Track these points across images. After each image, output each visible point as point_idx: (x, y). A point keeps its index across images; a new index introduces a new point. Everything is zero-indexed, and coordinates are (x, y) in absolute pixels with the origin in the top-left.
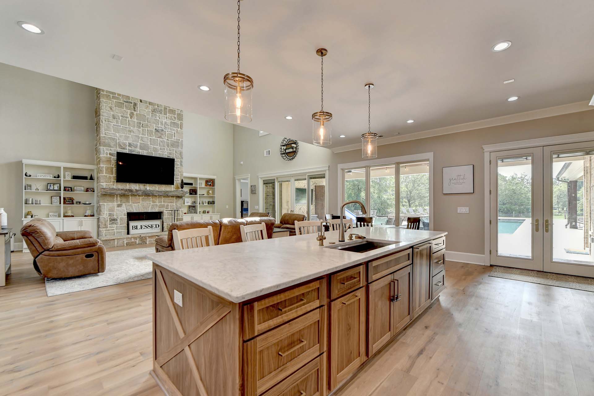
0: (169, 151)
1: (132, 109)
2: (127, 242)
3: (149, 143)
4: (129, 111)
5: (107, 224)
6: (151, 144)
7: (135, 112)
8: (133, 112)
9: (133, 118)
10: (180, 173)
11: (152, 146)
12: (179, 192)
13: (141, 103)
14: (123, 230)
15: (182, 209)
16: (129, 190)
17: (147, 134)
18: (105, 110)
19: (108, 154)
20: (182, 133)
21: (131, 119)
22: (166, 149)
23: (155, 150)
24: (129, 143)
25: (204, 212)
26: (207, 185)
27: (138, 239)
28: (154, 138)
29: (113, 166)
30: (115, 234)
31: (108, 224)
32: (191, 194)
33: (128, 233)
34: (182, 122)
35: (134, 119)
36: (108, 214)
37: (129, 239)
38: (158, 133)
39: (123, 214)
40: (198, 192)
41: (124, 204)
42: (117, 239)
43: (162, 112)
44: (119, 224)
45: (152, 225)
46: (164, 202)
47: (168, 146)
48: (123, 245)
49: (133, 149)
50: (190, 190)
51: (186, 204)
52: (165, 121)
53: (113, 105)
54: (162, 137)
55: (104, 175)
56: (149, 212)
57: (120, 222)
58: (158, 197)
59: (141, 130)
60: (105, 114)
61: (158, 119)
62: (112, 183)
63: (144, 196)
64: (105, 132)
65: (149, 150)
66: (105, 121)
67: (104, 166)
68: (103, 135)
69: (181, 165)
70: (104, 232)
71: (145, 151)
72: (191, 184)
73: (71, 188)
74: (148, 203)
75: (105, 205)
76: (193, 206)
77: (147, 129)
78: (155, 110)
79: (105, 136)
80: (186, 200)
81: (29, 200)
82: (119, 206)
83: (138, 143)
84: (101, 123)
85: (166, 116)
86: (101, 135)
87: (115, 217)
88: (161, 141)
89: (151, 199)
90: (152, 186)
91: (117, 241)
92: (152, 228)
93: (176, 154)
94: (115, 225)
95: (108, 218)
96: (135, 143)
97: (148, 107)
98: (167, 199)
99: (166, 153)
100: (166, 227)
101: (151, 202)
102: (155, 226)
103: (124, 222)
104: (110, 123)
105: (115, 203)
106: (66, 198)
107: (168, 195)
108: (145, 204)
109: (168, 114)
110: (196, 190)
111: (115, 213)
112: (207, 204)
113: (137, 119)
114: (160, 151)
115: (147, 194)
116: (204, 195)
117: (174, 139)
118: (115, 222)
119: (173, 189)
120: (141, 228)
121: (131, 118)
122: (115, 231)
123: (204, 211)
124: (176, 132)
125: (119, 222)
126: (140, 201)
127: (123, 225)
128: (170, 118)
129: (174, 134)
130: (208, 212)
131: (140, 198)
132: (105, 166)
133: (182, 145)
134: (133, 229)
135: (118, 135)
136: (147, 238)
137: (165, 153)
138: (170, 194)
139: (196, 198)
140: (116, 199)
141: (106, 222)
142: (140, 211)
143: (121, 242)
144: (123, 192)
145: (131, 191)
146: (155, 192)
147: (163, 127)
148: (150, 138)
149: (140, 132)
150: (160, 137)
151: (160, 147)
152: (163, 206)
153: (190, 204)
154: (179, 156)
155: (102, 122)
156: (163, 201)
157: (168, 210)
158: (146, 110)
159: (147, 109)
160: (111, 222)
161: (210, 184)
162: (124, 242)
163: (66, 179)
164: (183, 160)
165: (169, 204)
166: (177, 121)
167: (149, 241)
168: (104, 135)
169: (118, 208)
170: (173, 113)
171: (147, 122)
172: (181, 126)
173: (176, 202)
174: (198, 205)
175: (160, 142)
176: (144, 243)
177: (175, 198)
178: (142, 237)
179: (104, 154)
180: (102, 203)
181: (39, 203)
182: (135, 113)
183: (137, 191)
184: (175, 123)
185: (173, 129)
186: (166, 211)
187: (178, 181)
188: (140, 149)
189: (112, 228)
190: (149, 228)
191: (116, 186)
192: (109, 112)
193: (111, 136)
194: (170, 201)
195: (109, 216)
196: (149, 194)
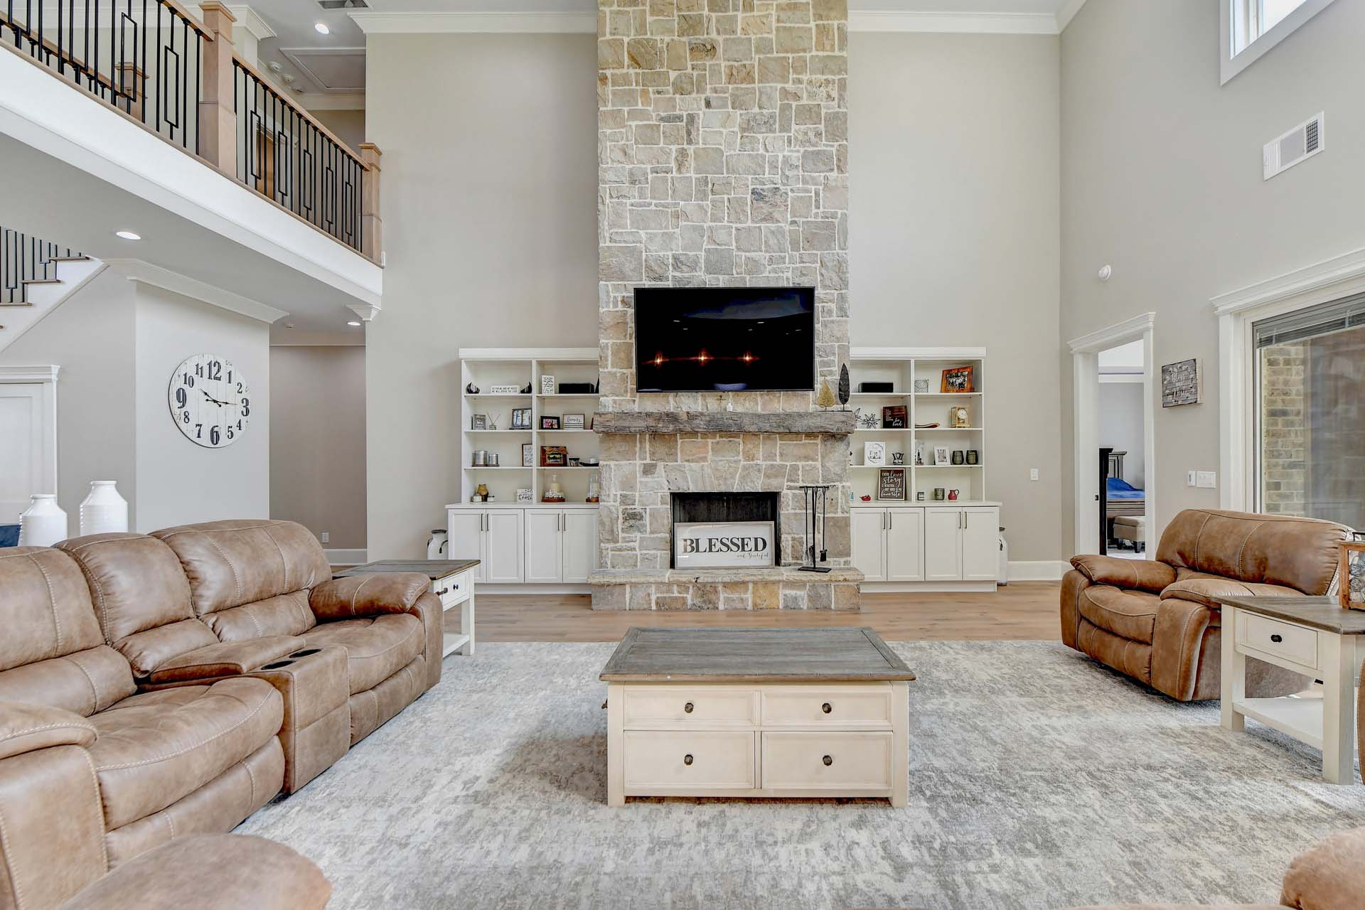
0: (798, 265)
1: (683, 137)
2: (658, 598)
3: (734, 247)
4: (674, 148)
5: (615, 529)
6: (739, 249)
7: (693, 147)
8: (685, 146)
9: (683, 170)
10: (837, 344)
11: (743, 254)
12: (834, 416)
13: (708, 110)
14: (659, 553)
15: (844, 484)
16: (667, 415)
17: (728, 217)
18: (609, 161)
19: (619, 303)
20: (845, 187)
21: (681, 173)
22: (791, 257)
23: (754, 266)
24: (676, 258)
25: (936, 495)
26: (950, 387)
27: (691, 591)
28: (749, 224)
29: (630, 339)
30: (639, 564)
31: (620, 530)
32: (887, 425)
33: (672, 565)
34: (845, 142)
35: (687, 172)
36: (619, 496)
37: (664, 588)
38: (761, 204)
39: (660, 499)
40: (914, 419)
41: (661, 465)
42: (634, 585)
43: (775, 121)
44: (648, 530)
45: (743, 539)
46: (781, 455)
47: (795, 245)
48: (646, 606)
49: (686, 275)
50: (885, 408)
51: (868, 464)
52: (784, 156)
53: (630, 138)
54: (776, 215)
55: (609, 372)
56: (735, 491)
57: (651, 524)
58: (764, 438)
59: (707, 204)
60: (610, 176)
61: (761, 151)
62: (628, 397)
63: (721, 437)
64: (611, 231)
65: (734, 272)
66: (611, 197)
67: (607, 341)
68: (605, 243)
69: (843, 312)
70: (610, 555)
71: (721, 277)
72: (887, 387)
73: (558, 419)
74: (729, 461)
75: (612, 467)
76: (897, 472)
77: (726, 197)
78: (752, 123)
79: (610, 245)
80: (870, 447)
81: (479, 455)
82: (648, 470)
83: (701, 250)
84: (600, 207)
85: (786, 135)
86: (601, 245)
87: (638, 508)
88: (773, 232)
89: (741, 447)
90: (745, 400)
91: (631, 592)
92: (743, 550)
93: (823, 271)
94: (639, 535)
95: (620, 510)
96: (691, 254)
97: (730, 115)
98: (792, 446)
99: (790, 275)
100: (789, 550)
101: (741, 457)
102: (752, 544)
103: (663, 525)
104: (624, 201)
105: (638, 462)
106: (547, 449)
107: (793, 430)
108: (720, 463)
109: (794, 127)
110: (906, 407)
111: (637, 494)
112: (948, 463)
113: (697, 171)
114: (769, 268)
115: (724, 429)
116: (935, 426)
117: (815, 215)
118: (638, 523)
119: (812, 408)
120: (711, 550)
121: (679, 169)
122: (638, 552)
123: (936, 490)
124: (821, 188)
125: (648, 527)
126: (708, 452)
127: (659, 535)
128: (800, 137)
129: (817, 194)
130: (952, 496)
131: (706, 445)
132: (611, 342)
133: (845, 234)
134: (685, 551)
135: (643, 236)
136: (720, 588)
137: (785, 275)
138: (799, 426)
139: (905, 440)
140: (640, 448)
141: (613, 524)
142: (709, 490)
143: (641, 594)
144: (651, 422)
145: (672, 417)
146: (746, 421)
147: (778, 178)
148: (739, 225)
149: (706, 212)
150: (769, 218)
151: (767, 255)
152: (776, 472)
153: (882, 463)
154: (835, 278)
155: (603, 203)
156: (778, 454)
157: (796, 488)
158: (724, 131)
159: (725, 127)
160: (626, 524)
161: (961, 384)
162: (649, 595)
163: (543, 395)
164: (852, 293)
165: (800, 464)
166: (827, 146)
167: (727, 599)
168: (608, 244)
169: (643, 479)
170: (810, 118)
171: (728, 173)
172: (839, 160)
173: (823, 457)
174: (913, 466)
175: (769, 235)
176: (711, 606)
177: (819, 441)
178: (704, 585)
179: (608, 306)
180: (605, 463)
181: (494, 463)
182: (691, 149)
183: (691, 417)
184: (818, 153)
185: (813, 178)
186: (790, 488)
187: (831, 373)
188: (708, 271)
189: (629, 544)
190: (735, 548)
191: (639, 406)
192: (620, 165)
193: (625, 242)
194: (803, 451)
195: (623, 503)
196: (730, 426)
